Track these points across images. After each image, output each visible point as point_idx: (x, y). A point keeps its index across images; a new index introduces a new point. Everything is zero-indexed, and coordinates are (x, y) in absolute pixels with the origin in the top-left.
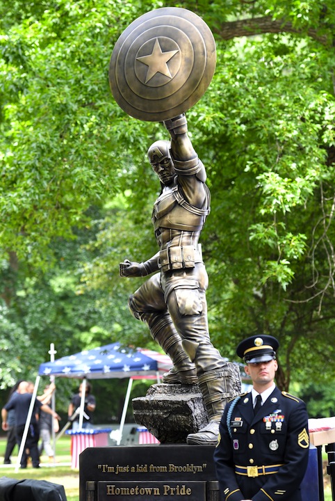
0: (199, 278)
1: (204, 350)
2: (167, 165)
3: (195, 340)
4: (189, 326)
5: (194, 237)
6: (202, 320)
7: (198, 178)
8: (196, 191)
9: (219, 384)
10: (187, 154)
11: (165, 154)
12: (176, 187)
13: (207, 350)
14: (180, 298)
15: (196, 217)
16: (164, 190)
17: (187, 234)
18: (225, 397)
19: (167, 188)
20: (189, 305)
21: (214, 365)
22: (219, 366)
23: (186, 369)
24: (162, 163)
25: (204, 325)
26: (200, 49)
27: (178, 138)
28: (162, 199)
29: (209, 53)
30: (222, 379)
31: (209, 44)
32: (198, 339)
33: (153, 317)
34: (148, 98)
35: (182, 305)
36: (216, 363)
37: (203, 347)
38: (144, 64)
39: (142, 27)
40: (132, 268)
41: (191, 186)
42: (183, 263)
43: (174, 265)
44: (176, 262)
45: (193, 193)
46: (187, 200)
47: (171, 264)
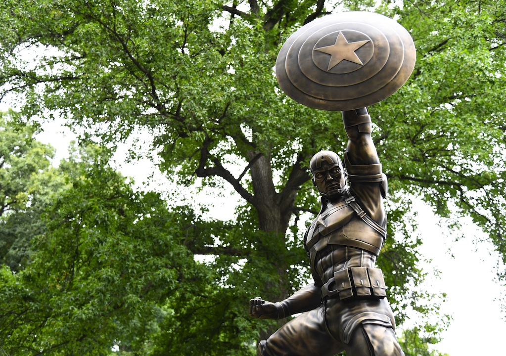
2: (336, 174)
10: (372, 156)
11: (335, 162)
12: (353, 198)
14: (374, 337)
17: (367, 255)
27: (363, 137)
28: (331, 212)
35: (379, 348)
40: (268, 305)
41: (374, 196)
42: (371, 289)
43: (360, 291)
44: (362, 287)
45: (376, 205)
46: (369, 214)
47: (355, 288)
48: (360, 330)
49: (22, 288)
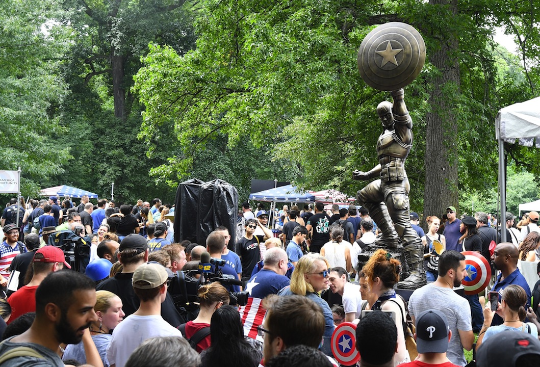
0: (405, 186)
1: (408, 231)
2: (389, 117)
3: (403, 225)
4: (400, 216)
5: (403, 161)
6: (407, 212)
7: (408, 126)
8: (407, 134)
9: (417, 252)
10: (403, 112)
11: (388, 110)
12: (394, 130)
13: (410, 231)
14: (395, 199)
15: (405, 150)
16: (385, 132)
17: (399, 160)
18: (420, 260)
19: (388, 131)
20: (400, 203)
21: (414, 241)
22: (417, 241)
23: (391, 238)
24: (386, 115)
25: (408, 216)
26: (416, 49)
27: (398, 102)
28: (384, 137)
29: (421, 52)
30: (419, 249)
31: (421, 46)
32: (405, 224)
33: (372, 206)
34: (382, 76)
35: (396, 203)
36: (415, 239)
37: (408, 229)
38: (380, 56)
39: (380, 33)
40: (360, 175)
41: (404, 131)
42: (397, 177)
43: (392, 178)
44: (393, 177)
45: (405, 135)
46: (401, 139)
47: (390, 177)
48: (390, 196)
49: (194, 72)
